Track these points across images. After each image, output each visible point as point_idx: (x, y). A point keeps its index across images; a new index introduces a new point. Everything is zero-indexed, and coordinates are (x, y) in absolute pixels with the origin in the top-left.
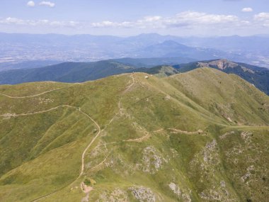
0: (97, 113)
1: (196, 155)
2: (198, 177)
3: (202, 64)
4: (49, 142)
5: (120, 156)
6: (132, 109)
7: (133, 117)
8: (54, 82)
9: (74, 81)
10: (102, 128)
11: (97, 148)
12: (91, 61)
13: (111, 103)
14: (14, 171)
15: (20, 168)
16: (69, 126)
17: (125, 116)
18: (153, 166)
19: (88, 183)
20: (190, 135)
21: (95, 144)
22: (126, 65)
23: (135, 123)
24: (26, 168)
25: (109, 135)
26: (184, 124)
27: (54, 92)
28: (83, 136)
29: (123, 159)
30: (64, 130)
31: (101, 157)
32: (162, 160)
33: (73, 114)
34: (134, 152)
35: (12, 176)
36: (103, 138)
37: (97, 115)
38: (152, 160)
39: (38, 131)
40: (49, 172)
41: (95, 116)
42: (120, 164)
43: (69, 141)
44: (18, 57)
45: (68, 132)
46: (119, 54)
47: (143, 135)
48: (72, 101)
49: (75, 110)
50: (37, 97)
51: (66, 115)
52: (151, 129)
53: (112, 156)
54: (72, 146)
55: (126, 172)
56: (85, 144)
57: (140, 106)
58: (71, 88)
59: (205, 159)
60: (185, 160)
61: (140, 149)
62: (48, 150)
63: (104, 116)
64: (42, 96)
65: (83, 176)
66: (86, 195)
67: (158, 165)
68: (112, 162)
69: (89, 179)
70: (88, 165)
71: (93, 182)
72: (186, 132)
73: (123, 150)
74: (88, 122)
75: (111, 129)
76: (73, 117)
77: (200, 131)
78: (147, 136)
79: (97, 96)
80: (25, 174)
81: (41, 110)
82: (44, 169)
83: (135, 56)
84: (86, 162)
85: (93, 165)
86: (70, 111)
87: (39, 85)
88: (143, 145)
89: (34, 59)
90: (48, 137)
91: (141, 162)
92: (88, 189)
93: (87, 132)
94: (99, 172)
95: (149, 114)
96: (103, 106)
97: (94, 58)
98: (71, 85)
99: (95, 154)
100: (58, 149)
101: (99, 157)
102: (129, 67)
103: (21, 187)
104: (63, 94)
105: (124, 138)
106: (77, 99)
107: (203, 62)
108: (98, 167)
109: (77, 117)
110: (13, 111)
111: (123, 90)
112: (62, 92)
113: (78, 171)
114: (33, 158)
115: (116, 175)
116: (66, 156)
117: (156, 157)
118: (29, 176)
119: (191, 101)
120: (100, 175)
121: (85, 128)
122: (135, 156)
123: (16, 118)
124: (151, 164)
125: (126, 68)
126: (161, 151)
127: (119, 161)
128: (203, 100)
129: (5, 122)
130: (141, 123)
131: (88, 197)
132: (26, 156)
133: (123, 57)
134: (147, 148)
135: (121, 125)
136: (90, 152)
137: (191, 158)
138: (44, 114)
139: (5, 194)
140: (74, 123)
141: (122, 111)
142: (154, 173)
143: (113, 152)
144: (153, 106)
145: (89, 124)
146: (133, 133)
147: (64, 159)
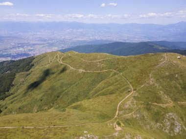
0: (132, 78)
4: (99, 91)
5: (145, 113)
6: (161, 80)
7: (160, 87)
8: (108, 54)
9: (120, 54)
10: (135, 90)
11: (129, 103)
12: (135, 42)
13: (144, 73)
14: (79, 103)
15: (82, 102)
16: (113, 84)
17: (154, 85)
18: (172, 130)
19: (119, 124)
21: (128, 99)
22: (162, 46)
23: (162, 92)
24: (85, 103)
25: (139, 96)
27: (107, 60)
28: (121, 92)
29: (147, 116)
30: (109, 86)
31: (130, 110)
32: (182, 128)
33: (116, 76)
34: (157, 114)
35: (78, 105)
36: (134, 97)
38: (173, 124)
39: (94, 82)
40: (97, 109)
41: (131, 80)
42: (144, 119)
43: (111, 93)
44: (91, 38)
45: (111, 88)
46: (157, 37)
47: (167, 102)
48: (117, 68)
49: (118, 74)
50: (97, 62)
51: (112, 76)
52: (175, 100)
53: (138, 111)
54: (113, 97)
55: (148, 127)
56: (121, 98)
57: (169, 80)
58: (118, 59)
61: (163, 113)
62: (98, 96)
63: (138, 81)
64: (100, 62)
65: (116, 119)
66: (116, 132)
67: (177, 130)
68: (138, 115)
69: (120, 122)
70: (121, 113)
71: (122, 124)
73: (148, 109)
74: (125, 83)
75: (141, 92)
76: (116, 78)
78: (171, 104)
79: (134, 67)
80: (84, 106)
81: (98, 70)
82: (94, 106)
83: (171, 40)
84: (120, 110)
85: (124, 113)
86: (115, 74)
87: (99, 55)
88: (166, 110)
89: (99, 39)
90: (99, 88)
91: (162, 123)
92: (118, 128)
93: (124, 90)
94: (128, 120)
95: (176, 87)
96: (138, 74)
97: (136, 40)
98: (118, 57)
99: (127, 106)
100: (104, 97)
101: (129, 109)
102: (164, 48)
103: (81, 113)
104: (112, 62)
105: (150, 100)
106: (121, 67)
108: (128, 116)
109: (119, 78)
110: (84, 69)
111: (155, 65)
112: (112, 61)
113: (114, 114)
114: (89, 98)
115: (140, 126)
116: (109, 102)
117: (176, 123)
118: (86, 108)
120: (128, 122)
121: (123, 87)
122: (158, 117)
123: (85, 73)
124: (170, 128)
125: (161, 48)
126: (183, 120)
127: (143, 116)
129: (79, 74)
130: (167, 92)
131: (117, 133)
132: (86, 96)
133: (160, 40)
134: (170, 114)
135: (149, 91)
136: (123, 104)
138: (99, 73)
139: (73, 114)
140: (116, 82)
141: (152, 81)
142: (172, 135)
143: (140, 109)
144: (181, 81)
145: (126, 85)
146: (158, 99)
147: (106, 104)
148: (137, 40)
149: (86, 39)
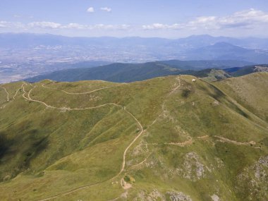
0: (140, 113)
1: (246, 169)
2: (247, 193)
3: (260, 68)
4: (95, 136)
5: (161, 158)
6: (176, 112)
7: (177, 121)
8: (104, 81)
9: (121, 81)
10: (145, 128)
11: (138, 147)
12: (139, 62)
13: (155, 104)
14: (66, 158)
15: (71, 157)
16: (114, 123)
17: (168, 119)
18: (194, 173)
19: (128, 180)
20: (239, 146)
21: (137, 143)
22: (173, 67)
23: (179, 127)
24: (75, 158)
25: (151, 136)
26: (233, 133)
27: (103, 90)
28: (126, 134)
29: (163, 162)
30: (109, 127)
31: (141, 157)
32: (205, 169)
33: (118, 112)
34: (175, 156)
35: (64, 163)
36: (145, 138)
37: (141, 115)
38: (194, 166)
39: (87, 125)
40: (94, 164)
41: (139, 116)
42: (160, 166)
43: (113, 137)
44: (76, 58)
45: (113, 129)
46: (167, 55)
47: (186, 140)
48: (119, 100)
49: (120, 109)
50: (89, 94)
51: (112, 113)
52: (194, 135)
53: (152, 156)
54: (116, 142)
55: (166, 176)
56: (127, 142)
57: (185, 110)
58: (119, 87)
59: (257, 175)
60: (232, 172)
61: (182, 154)
62: (94, 144)
63: (148, 116)
64: (93, 94)
65: (123, 173)
66: (125, 191)
67: (200, 173)
68: (152, 163)
69: (129, 176)
70: (129, 163)
71: (132, 179)
72: (235, 142)
73: (164, 152)
74: (132, 121)
75: (153, 130)
76: (118, 115)
77: (252, 142)
78: (191, 141)
79: (141, 97)
80: (74, 162)
81: (91, 106)
82: (90, 160)
83: (183, 58)
84: (127, 160)
85: (134, 163)
86: (116, 109)
87: (91, 84)
88: (185, 150)
89: (88, 59)
90: (95, 132)
91: (182, 167)
92: (127, 186)
93: (131, 130)
94: (139, 171)
95: (193, 119)
96: (147, 107)
98: (118, 84)
99: (136, 153)
100: (103, 144)
101: (140, 156)
102: (176, 69)
103: (70, 174)
104: (111, 93)
105: (166, 140)
106: (123, 98)
107: (262, 66)
108: (139, 166)
109: (122, 115)
110: (69, 105)
111: (168, 92)
112: (110, 91)
113: (120, 167)
114: (81, 150)
115: (156, 177)
116: (110, 151)
117: (198, 163)
118: (77, 165)
119: (243, 109)
120: (140, 174)
121: (128, 126)
122: (176, 161)
123: (70, 112)
124: (192, 171)
125: (172, 70)
126: (205, 159)
127: (159, 163)
128: (259, 108)
129: (62, 115)
130: (184, 127)
131: (127, 193)
132: (76, 146)
133: (170, 59)
134: (190, 154)
135: (163, 127)
136: (131, 150)
137: (239, 171)
138: (93, 110)
139: (56, 178)
140: (119, 120)
141: (165, 114)
142: (195, 181)
143: (153, 153)
144: (198, 110)
145: (133, 123)
146: (175, 137)
147: (107, 154)
148: (141, 60)
149: (68, 60)
